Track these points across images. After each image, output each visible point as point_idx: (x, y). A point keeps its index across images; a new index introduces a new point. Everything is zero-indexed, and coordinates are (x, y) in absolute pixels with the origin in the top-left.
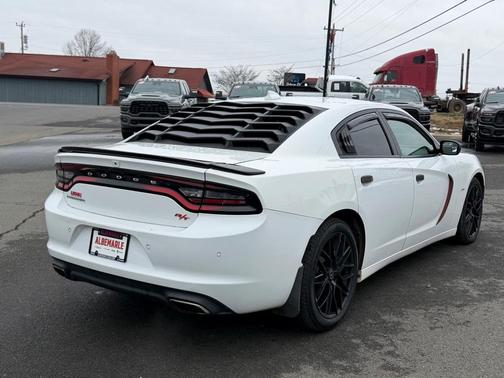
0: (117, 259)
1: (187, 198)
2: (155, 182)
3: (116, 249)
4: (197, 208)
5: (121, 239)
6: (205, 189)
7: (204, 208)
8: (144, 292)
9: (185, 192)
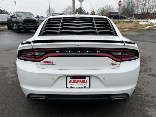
0: (85, 87)
1: (115, 56)
2: (99, 52)
3: (83, 83)
4: (120, 60)
5: (86, 78)
6: (122, 52)
7: (123, 59)
8: (98, 99)
9: (114, 54)
